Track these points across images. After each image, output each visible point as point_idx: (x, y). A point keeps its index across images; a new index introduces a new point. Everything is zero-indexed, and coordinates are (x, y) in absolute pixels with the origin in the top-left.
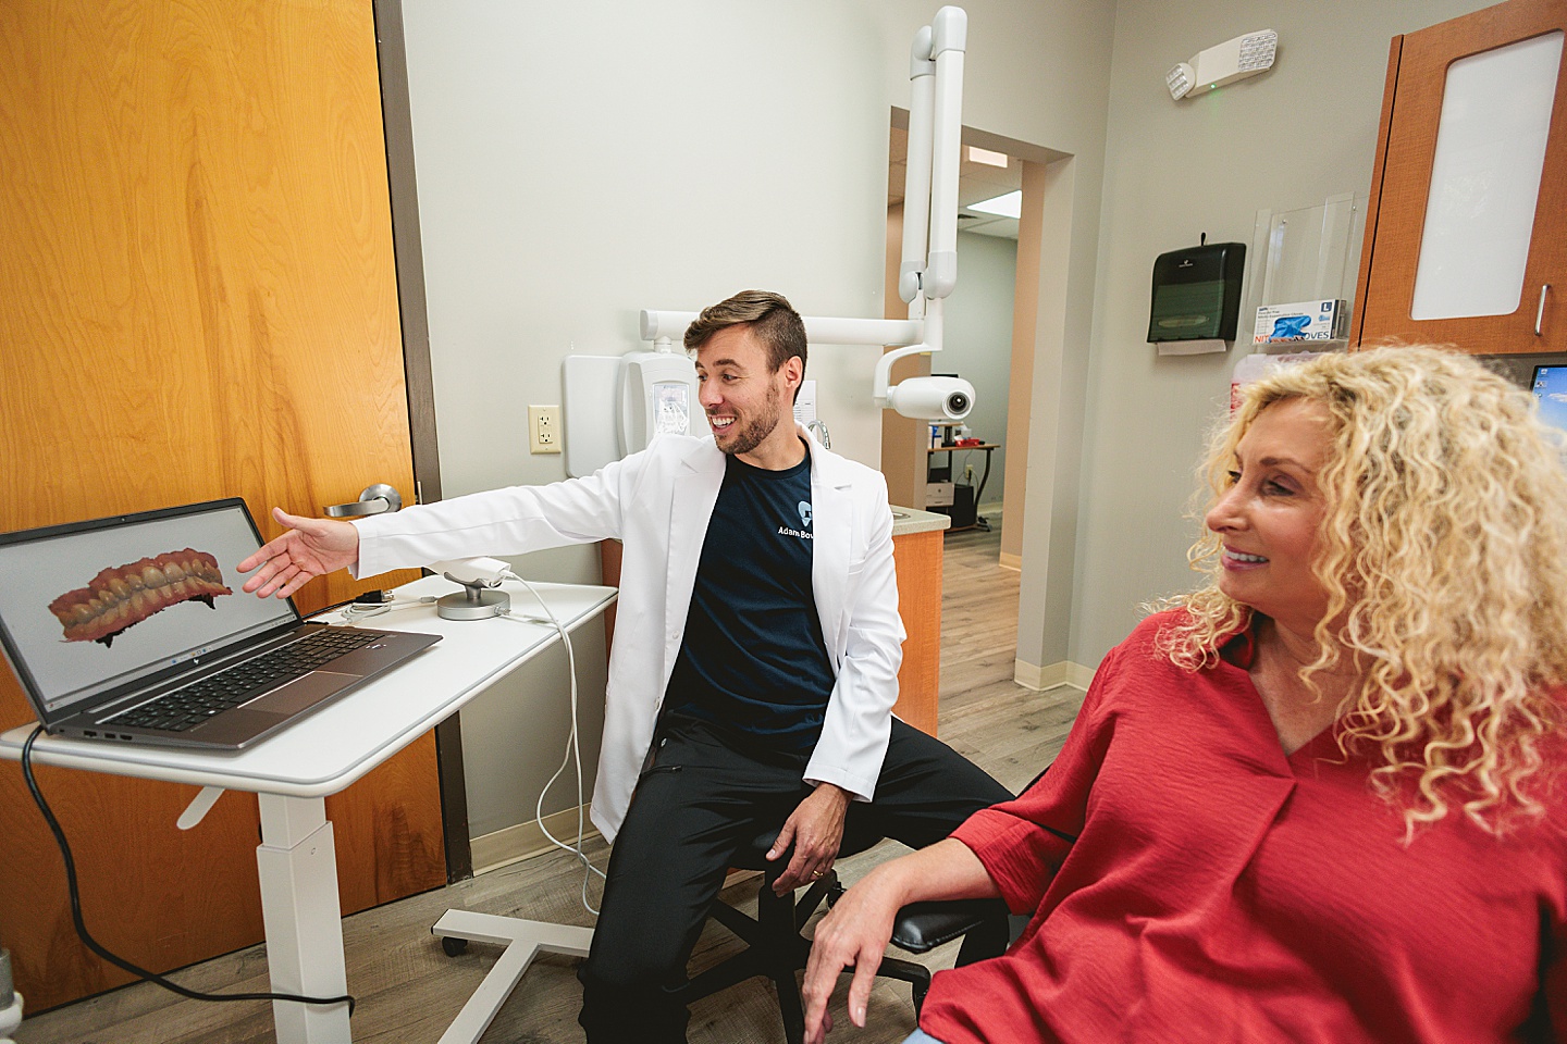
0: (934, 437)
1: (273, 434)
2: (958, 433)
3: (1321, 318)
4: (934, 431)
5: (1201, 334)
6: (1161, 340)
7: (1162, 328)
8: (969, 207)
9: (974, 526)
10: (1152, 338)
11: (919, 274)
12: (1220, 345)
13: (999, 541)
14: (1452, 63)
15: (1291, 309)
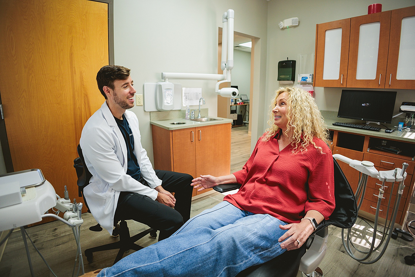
0: (232, 102)
1: (83, 102)
2: (238, 101)
3: (310, 78)
4: (232, 100)
5: (288, 79)
6: (280, 80)
7: (280, 77)
8: (240, 45)
9: (243, 125)
10: (279, 79)
11: (225, 64)
12: (292, 82)
13: (248, 129)
14: (326, 30)
15: (304, 75)
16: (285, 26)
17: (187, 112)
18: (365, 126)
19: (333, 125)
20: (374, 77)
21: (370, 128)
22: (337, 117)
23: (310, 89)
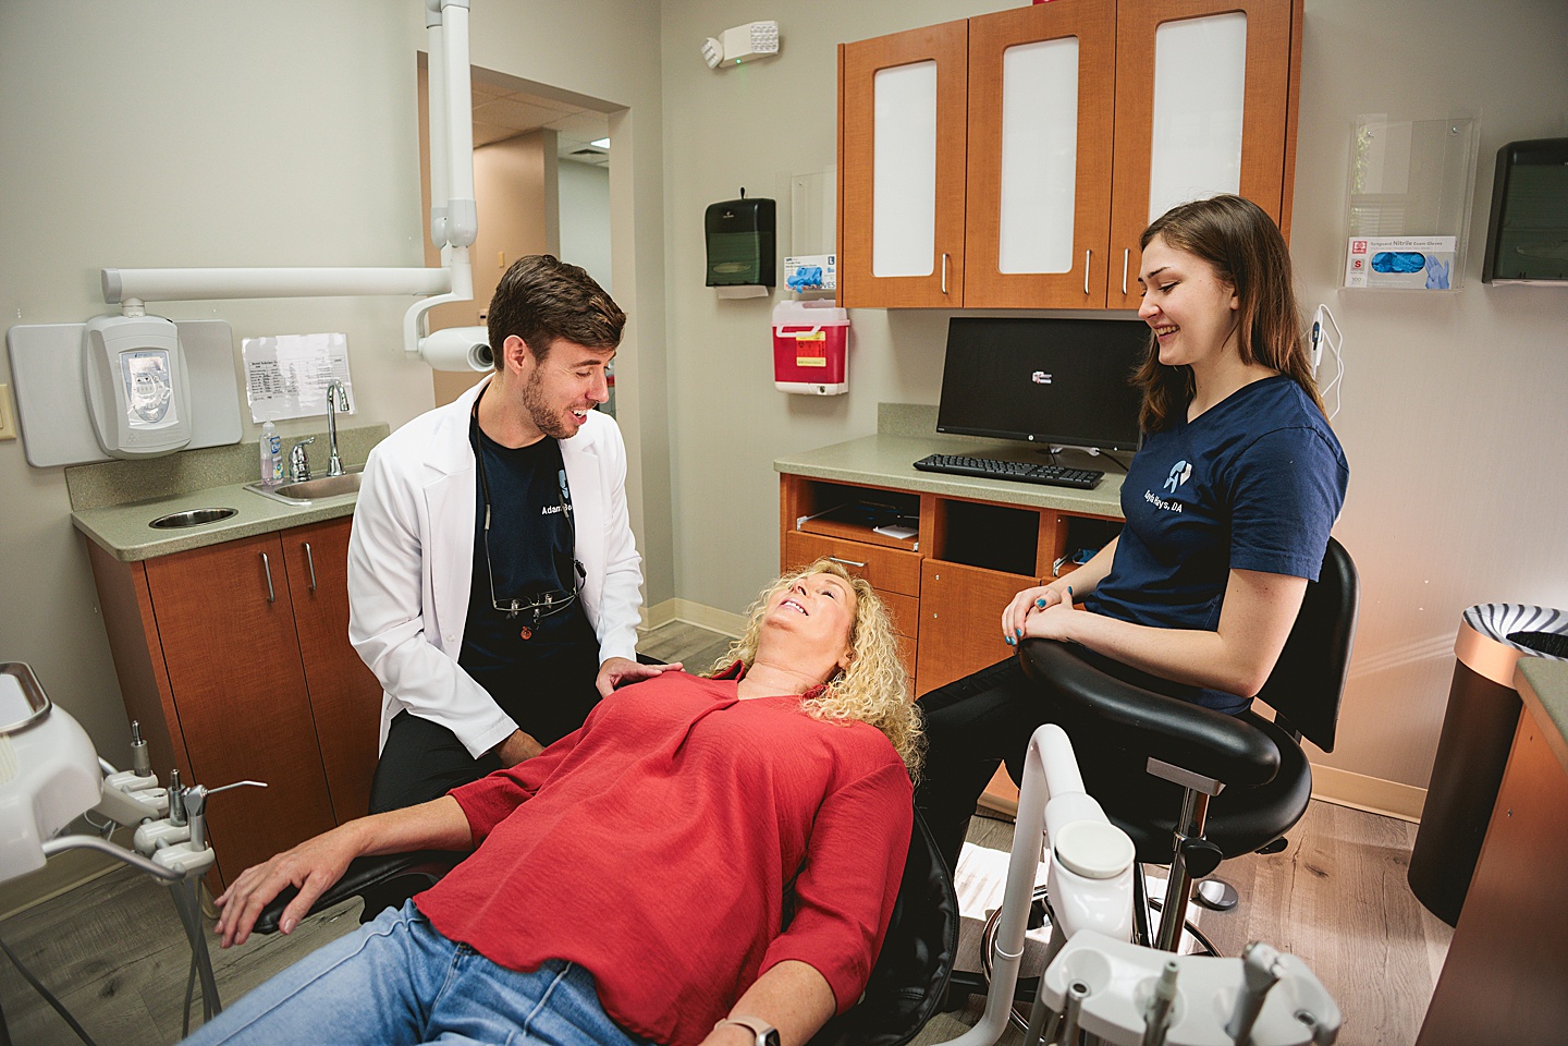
3: (829, 270)
5: (746, 279)
6: (715, 285)
7: (716, 272)
8: (594, 144)
10: (711, 282)
12: (763, 291)
14: (877, 70)
15: (808, 261)
16: (726, 59)
17: (265, 455)
18: (1039, 467)
19: (918, 467)
20: (1063, 265)
21: (1062, 473)
22: (938, 431)
23: (832, 316)
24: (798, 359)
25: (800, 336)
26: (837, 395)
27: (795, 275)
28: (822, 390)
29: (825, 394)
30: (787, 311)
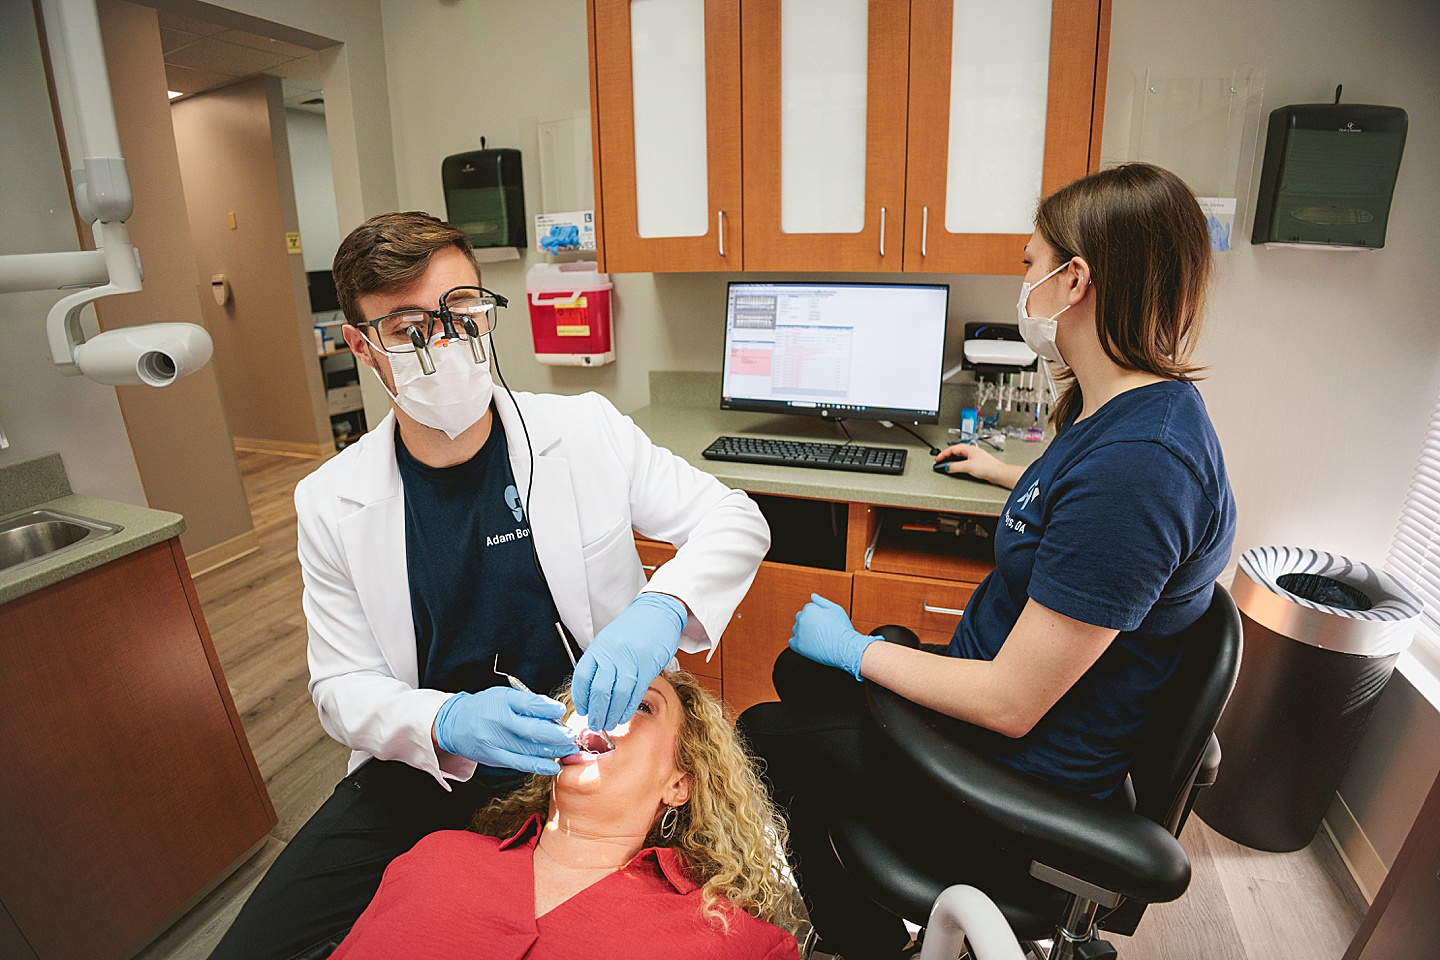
0: (324, 340)
3: (587, 229)
4: (323, 334)
5: (494, 241)
12: (513, 253)
15: (562, 219)
19: (707, 456)
20: (854, 224)
22: (722, 408)
23: (590, 279)
24: (559, 328)
25: (558, 303)
26: (605, 365)
27: (548, 234)
28: (588, 360)
29: (591, 365)
30: (541, 276)
